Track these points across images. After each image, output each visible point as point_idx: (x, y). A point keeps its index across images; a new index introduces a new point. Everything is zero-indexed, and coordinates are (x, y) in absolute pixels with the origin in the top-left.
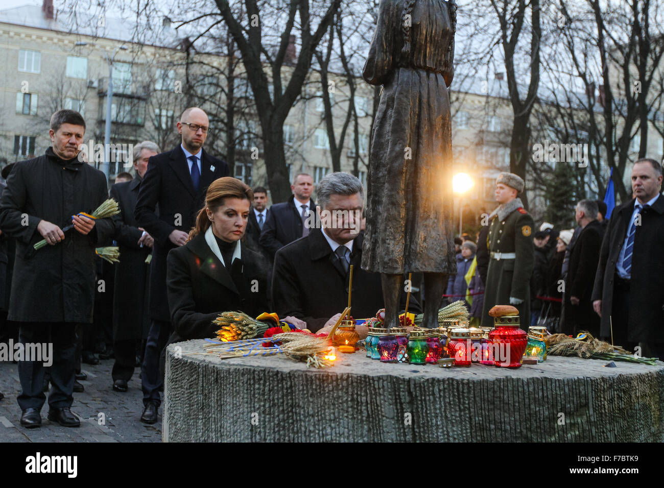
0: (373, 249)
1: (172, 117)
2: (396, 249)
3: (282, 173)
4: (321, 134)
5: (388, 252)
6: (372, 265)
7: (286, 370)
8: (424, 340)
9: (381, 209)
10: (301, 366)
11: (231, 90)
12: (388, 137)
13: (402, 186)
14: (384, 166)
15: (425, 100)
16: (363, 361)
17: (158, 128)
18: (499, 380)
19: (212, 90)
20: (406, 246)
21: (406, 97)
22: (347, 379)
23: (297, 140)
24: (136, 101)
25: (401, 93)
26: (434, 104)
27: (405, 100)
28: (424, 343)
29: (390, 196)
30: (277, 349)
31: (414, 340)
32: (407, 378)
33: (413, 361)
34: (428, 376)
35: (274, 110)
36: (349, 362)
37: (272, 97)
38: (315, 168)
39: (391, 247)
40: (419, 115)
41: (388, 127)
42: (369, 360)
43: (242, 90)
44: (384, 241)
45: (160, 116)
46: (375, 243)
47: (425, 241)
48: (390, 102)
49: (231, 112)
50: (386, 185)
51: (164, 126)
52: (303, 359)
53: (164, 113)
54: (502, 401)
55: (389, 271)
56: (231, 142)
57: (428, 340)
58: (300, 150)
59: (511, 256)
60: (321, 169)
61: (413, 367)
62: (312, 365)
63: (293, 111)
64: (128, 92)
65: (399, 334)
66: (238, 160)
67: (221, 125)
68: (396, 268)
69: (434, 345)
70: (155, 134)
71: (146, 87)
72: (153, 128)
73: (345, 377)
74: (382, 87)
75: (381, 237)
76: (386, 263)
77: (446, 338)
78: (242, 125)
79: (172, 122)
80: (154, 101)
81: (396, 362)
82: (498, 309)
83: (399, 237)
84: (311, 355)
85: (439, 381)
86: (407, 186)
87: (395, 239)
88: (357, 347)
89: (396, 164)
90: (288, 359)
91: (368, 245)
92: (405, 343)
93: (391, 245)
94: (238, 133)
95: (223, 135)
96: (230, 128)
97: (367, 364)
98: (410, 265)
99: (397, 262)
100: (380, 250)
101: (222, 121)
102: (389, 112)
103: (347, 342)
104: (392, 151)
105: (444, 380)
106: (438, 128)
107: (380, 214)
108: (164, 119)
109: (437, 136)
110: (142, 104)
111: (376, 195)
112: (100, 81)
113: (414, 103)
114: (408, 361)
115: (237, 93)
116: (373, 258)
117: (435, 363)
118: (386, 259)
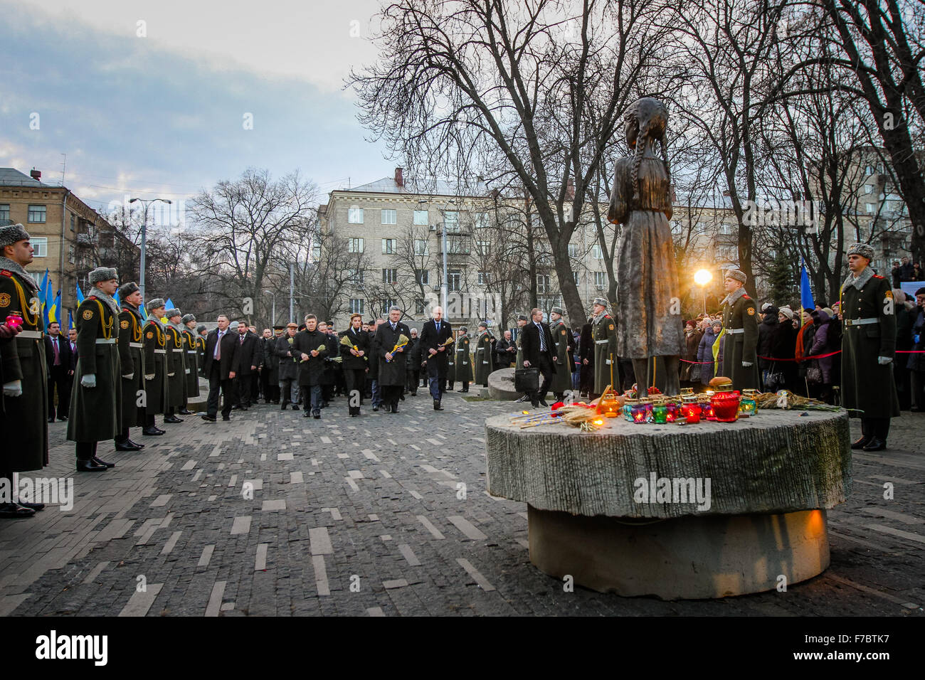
0: (625, 342)
1: (490, 246)
2: (641, 340)
3: (570, 281)
4: (597, 248)
5: (635, 343)
6: (625, 353)
7: (566, 435)
8: (664, 406)
9: (628, 312)
10: (576, 431)
11: (530, 224)
12: (629, 261)
13: (642, 295)
14: (628, 281)
15: (653, 232)
16: (621, 424)
17: (480, 255)
18: (718, 433)
19: (516, 224)
20: (648, 338)
21: (640, 231)
22: (608, 439)
23: (581, 255)
24: (463, 237)
25: (635, 229)
26: (660, 234)
27: (638, 233)
28: (664, 408)
29: (634, 303)
30: (559, 419)
31: (656, 407)
32: (651, 435)
33: (658, 421)
34: (667, 433)
35: (560, 235)
36: (611, 425)
37: (558, 225)
38: (596, 273)
39: (637, 339)
40: (650, 244)
41: (628, 254)
42: (626, 423)
43: (537, 222)
44: (632, 336)
45: (481, 246)
46: (625, 337)
47: (661, 333)
48: (628, 236)
49: (530, 239)
50: (630, 295)
51: (484, 253)
52: (578, 425)
53: (484, 244)
54: (721, 447)
55: (637, 357)
56: (532, 260)
57: (668, 405)
58: (583, 261)
59: (741, 331)
60: (600, 273)
61: (657, 426)
62: (584, 429)
63: (575, 234)
64: (458, 231)
65: (647, 402)
66: (539, 273)
67: (524, 249)
68: (642, 355)
69: (672, 409)
70: (478, 259)
71: (470, 227)
72: (476, 255)
73: (607, 437)
74: (621, 225)
75: (629, 332)
76: (634, 351)
77: (680, 403)
78: (539, 247)
79: (490, 250)
80: (476, 236)
81: (646, 423)
82: (716, 380)
83: (643, 331)
84: (584, 422)
85: (674, 436)
86: (645, 294)
87: (639, 333)
88: (619, 413)
89: (636, 280)
90: (568, 426)
91: (621, 339)
92: (651, 409)
93: (637, 338)
94: (536, 254)
95: (527, 256)
96: (531, 250)
97: (624, 426)
98: (652, 352)
99: (642, 350)
100: (629, 342)
101: (525, 246)
102: (628, 243)
103: (611, 410)
104: (632, 270)
105: (678, 436)
106: (664, 251)
107: (627, 316)
108: (484, 248)
109: (664, 256)
110: (468, 239)
111: (623, 303)
112: (438, 225)
113: (645, 235)
114: (654, 422)
115: (535, 225)
116: (625, 347)
117: (674, 422)
118: (634, 349)
